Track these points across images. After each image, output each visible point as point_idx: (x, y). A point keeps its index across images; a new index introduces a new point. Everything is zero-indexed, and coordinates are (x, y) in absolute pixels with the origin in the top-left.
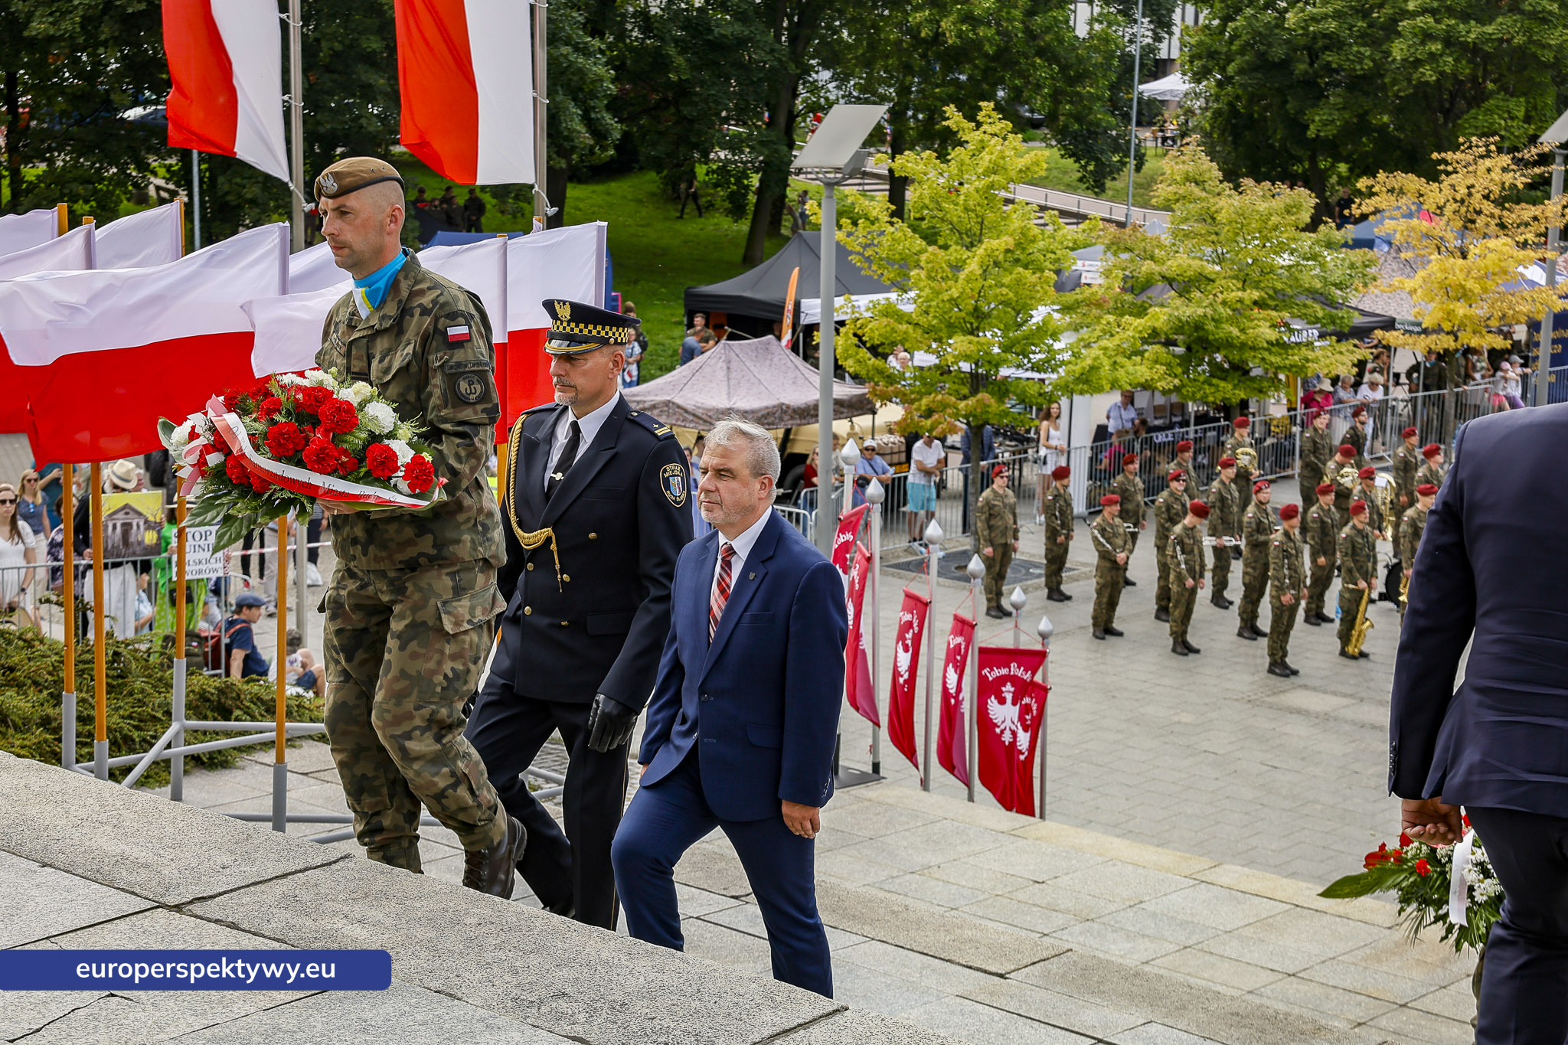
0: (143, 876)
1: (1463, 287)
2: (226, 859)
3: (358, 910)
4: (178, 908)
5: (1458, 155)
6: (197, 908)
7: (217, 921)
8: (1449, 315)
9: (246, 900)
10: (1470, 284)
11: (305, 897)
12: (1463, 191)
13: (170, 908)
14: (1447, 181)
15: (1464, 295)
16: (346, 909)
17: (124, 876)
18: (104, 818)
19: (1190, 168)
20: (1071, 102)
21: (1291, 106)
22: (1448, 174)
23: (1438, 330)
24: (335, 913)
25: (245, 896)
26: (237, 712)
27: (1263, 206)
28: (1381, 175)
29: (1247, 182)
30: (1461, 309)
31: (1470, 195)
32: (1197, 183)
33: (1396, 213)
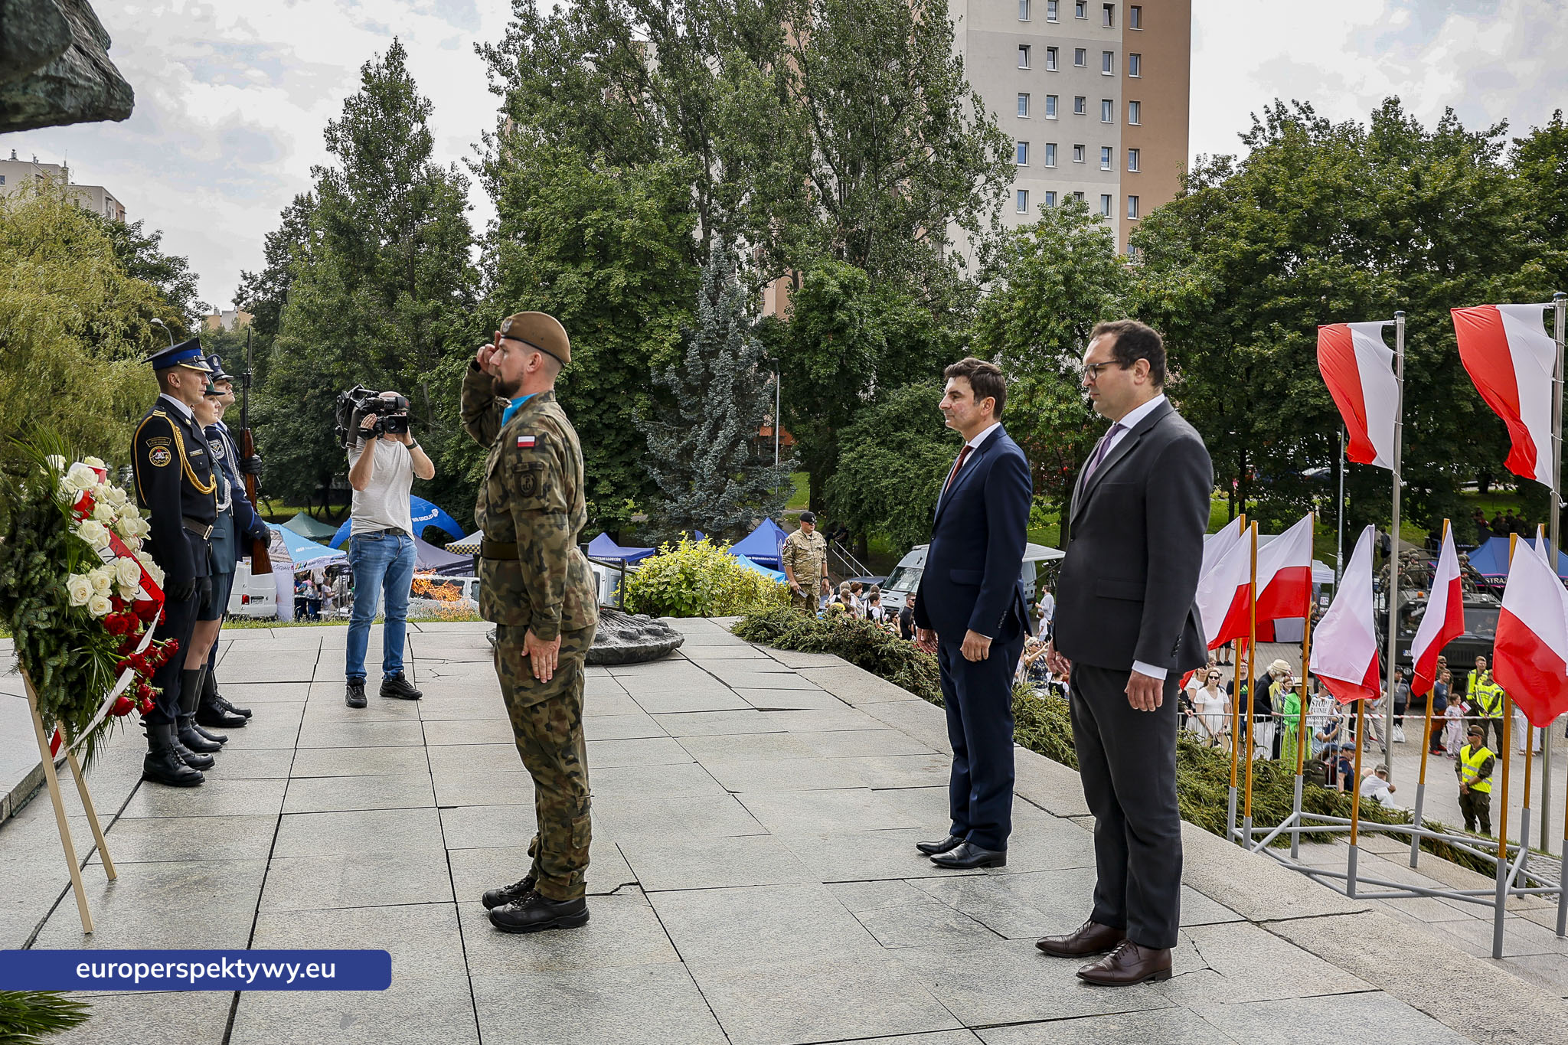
0: (1240, 900)
2: (1292, 899)
3: (1372, 946)
4: (1258, 923)
6: (1269, 926)
7: (1280, 936)
9: (1300, 926)
11: (1337, 930)
13: (1253, 922)
16: (1364, 945)
17: (1229, 899)
18: (1223, 862)
24: (1356, 945)
25: (1300, 924)
26: (1335, 811)
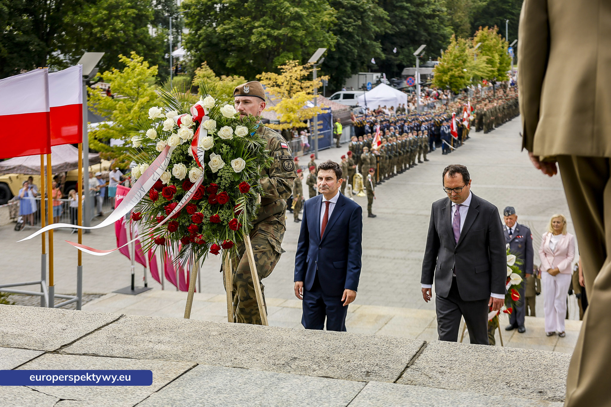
1: (292, 108)
5: (287, 67)
8: (289, 118)
10: (294, 107)
12: (288, 78)
14: (284, 74)
15: (292, 110)
19: (205, 73)
20: (150, 58)
21: (220, 57)
22: (284, 72)
23: (286, 122)
27: (230, 84)
28: (264, 74)
29: (224, 77)
30: (292, 115)
31: (291, 79)
32: (208, 78)
33: (269, 86)
